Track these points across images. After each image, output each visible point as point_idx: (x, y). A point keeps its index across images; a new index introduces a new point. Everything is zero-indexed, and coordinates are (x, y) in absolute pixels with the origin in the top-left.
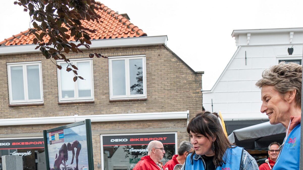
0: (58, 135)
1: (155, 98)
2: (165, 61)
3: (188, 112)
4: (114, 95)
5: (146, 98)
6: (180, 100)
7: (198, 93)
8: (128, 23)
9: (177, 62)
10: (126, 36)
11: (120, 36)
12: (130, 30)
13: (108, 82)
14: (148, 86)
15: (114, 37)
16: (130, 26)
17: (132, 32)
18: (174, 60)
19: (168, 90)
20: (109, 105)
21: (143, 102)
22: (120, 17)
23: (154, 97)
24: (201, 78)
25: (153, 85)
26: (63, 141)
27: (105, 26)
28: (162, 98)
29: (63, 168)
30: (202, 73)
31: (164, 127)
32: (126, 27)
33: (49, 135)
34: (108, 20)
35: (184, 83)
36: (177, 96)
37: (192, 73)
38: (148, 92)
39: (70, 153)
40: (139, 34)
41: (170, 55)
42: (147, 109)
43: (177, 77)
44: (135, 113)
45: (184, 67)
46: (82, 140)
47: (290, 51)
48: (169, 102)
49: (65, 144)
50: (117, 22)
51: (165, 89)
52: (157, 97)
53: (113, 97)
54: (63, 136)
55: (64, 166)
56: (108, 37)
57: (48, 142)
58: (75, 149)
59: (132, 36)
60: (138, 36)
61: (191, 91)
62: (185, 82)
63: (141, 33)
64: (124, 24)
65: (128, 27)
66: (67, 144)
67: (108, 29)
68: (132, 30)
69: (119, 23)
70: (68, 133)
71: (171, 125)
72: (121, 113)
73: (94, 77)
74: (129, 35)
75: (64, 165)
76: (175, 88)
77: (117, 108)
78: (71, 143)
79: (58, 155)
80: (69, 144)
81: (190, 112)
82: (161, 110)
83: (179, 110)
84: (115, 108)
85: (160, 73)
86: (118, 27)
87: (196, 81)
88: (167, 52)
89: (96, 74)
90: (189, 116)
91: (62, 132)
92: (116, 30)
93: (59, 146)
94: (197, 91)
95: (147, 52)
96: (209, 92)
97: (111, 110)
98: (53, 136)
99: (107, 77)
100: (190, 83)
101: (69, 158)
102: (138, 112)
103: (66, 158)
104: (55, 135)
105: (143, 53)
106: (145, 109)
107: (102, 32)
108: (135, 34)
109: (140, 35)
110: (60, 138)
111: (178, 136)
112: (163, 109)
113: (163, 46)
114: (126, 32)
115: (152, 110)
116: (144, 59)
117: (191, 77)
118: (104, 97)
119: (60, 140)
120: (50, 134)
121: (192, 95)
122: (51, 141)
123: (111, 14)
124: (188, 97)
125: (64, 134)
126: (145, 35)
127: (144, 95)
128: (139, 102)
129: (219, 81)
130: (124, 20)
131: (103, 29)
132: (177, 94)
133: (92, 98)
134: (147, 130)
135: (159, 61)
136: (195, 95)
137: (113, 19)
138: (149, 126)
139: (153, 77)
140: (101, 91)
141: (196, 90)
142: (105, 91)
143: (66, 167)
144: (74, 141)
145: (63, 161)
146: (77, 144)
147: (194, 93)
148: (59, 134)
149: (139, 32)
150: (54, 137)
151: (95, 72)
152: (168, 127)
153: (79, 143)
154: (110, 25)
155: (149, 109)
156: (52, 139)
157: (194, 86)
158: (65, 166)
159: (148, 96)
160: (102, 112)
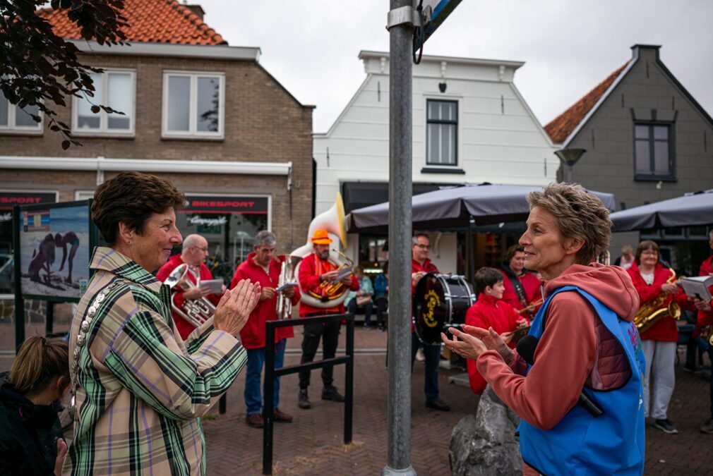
0: (39, 217)
1: (238, 140)
2: (255, 84)
3: (290, 164)
4: (170, 129)
5: (222, 138)
6: (277, 145)
7: (306, 136)
8: (199, 22)
9: (274, 88)
10: (194, 42)
11: (184, 42)
12: (201, 33)
13: (160, 108)
14: (227, 120)
15: (174, 41)
16: (203, 27)
17: (205, 37)
18: (269, 84)
19: (259, 129)
20: (159, 145)
21: (217, 144)
22: (188, 12)
23: (235, 138)
24: (311, 115)
25: (235, 119)
26: (47, 229)
27: (161, 22)
28: (249, 141)
29: (45, 276)
30: (312, 108)
31: (250, 186)
32: (195, 28)
33: (24, 216)
34: (167, 13)
35: (285, 120)
36: (272, 138)
37: (297, 106)
38: (227, 129)
39: (59, 252)
40: (215, 41)
41: (264, 76)
42: (223, 155)
43: (274, 110)
44: (203, 160)
45: (286, 96)
46: (81, 232)
47: (443, 87)
48: (260, 147)
49: (51, 235)
50: (182, 18)
51: (253, 127)
52: (240, 138)
53: (167, 132)
54: (48, 220)
55: (46, 273)
56: (165, 40)
57: (22, 228)
58: (69, 246)
59: (204, 42)
60: (213, 44)
61: (295, 133)
62: (287, 118)
63: (219, 40)
64: (193, 22)
65: (199, 28)
66: (54, 234)
67: (166, 27)
68: (205, 33)
69: (185, 21)
70: (57, 217)
71: (262, 183)
72: (179, 159)
73: (138, 98)
74: (199, 40)
75: (47, 270)
76: (271, 126)
77: (173, 151)
78: (63, 235)
79: (38, 252)
80: (58, 236)
81: (293, 165)
82: (247, 159)
83: (276, 160)
84: (169, 151)
85: (247, 102)
86: (183, 25)
87: (303, 119)
88: (259, 72)
89: (139, 95)
90: (291, 171)
91: (47, 213)
92: (180, 30)
93: (42, 236)
94: (305, 133)
95: (228, 68)
96: (323, 136)
97: (163, 153)
98: (31, 218)
99: (159, 102)
100: (294, 121)
101: (56, 260)
102: (207, 159)
103: (51, 258)
104: (35, 218)
105: (221, 69)
106: (220, 155)
107: (155, 31)
108: (209, 40)
109: (218, 42)
110: (42, 223)
111: (273, 201)
112: (249, 157)
113: (253, 63)
114: (196, 36)
115: (231, 158)
116: (221, 80)
117: (296, 113)
118: (152, 132)
119: (42, 226)
120: (26, 213)
121: (297, 139)
122: (26, 227)
123: (172, 5)
124: (290, 142)
125: (51, 217)
126: (224, 43)
127: (220, 134)
128: (211, 144)
129: (339, 121)
130: (194, 17)
131: (158, 26)
132: (273, 135)
133: (130, 131)
134: (223, 189)
135: (247, 84)
136: (301, 139)
137: (176, 13)
138: (226, 183)
139: (236, 107)
140: (147, 122)
141: (303, 132)
142: (155, 123)
143: (51, 275)
144: (67, 232)
145: (45, 264)
146: (72, 238)
147: (299, 136)
148: (42, 216)
149: (216, 38)
150: (33, 220)
151: (138, 91)
152: (258, 186)
153: (75, 236)
154: (170, 22)
155: (226, 157)
156: (29, 223)
157: (301, 125)
158: (49, 273)
159: (225, 135)
160: (147, 156)
